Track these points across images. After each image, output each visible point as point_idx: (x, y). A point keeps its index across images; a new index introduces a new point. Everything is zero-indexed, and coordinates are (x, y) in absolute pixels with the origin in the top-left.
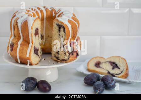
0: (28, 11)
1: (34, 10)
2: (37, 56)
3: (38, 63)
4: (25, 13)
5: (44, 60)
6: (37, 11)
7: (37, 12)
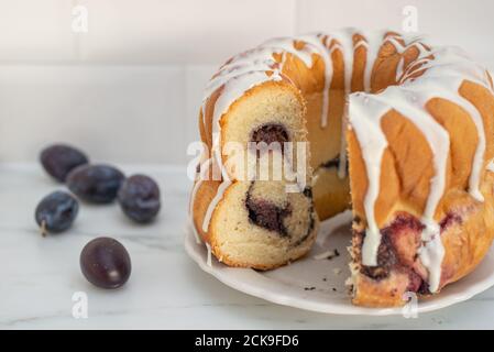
0: (299, 46)
1: (328, 42)
2: (274, 235)
3: (284, 265)
4: (275, 55)
5: (330, 258)
6: (336, 50)
7: (336, 56)
